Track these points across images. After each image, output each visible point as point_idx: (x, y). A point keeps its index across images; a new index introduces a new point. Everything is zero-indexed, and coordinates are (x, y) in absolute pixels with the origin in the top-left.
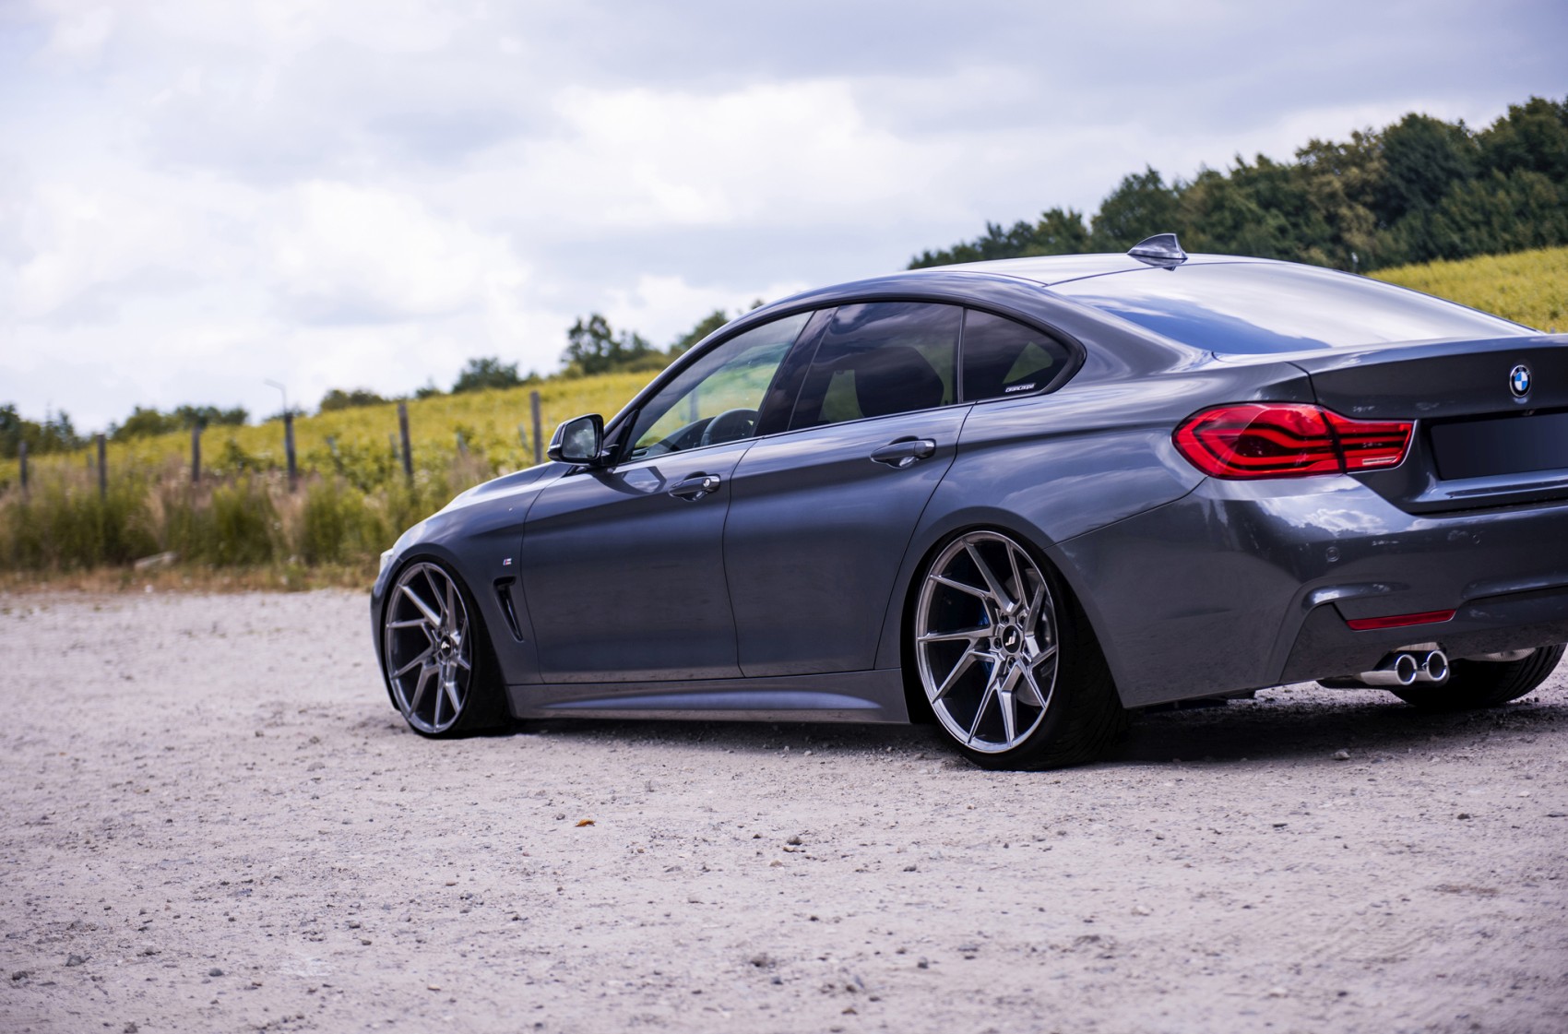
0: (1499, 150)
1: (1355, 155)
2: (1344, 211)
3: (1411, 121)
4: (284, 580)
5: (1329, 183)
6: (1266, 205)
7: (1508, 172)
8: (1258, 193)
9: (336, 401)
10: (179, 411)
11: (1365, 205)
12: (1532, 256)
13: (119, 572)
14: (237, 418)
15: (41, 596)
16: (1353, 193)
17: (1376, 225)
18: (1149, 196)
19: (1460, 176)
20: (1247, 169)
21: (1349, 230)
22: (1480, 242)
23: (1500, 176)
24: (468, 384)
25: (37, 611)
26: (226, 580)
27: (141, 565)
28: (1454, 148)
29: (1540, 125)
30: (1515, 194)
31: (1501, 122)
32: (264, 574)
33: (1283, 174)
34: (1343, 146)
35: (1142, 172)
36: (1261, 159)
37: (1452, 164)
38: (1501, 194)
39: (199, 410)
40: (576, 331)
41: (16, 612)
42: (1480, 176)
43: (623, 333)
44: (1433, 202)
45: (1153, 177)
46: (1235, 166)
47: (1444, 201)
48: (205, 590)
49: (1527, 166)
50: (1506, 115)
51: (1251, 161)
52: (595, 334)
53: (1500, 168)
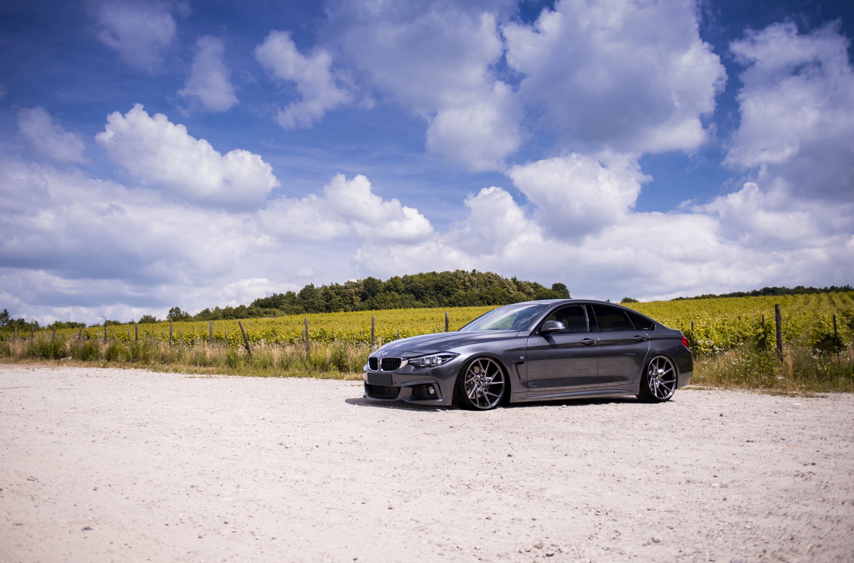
0: (388, 287)
1: (357, 285)
2: (354, 297)
3: (370, 278)
4: (102, 365)
5: (351, 291)
6: (337, 294)
7: (389, 291)
8: (335, 291)
9: (108, 323)
10: (67, 323)
11: (359, 296)
12: (393, 310)
13: (57, 361)
14: (83, 325)
15: (36, 366)
16: (356, 294)
17: (361, 301)
18: (311, 290)
19: (379, 292)
20: (333, 286)
21: (355, 301)
22: (383, 306)
23: (388, 292)
24: (142, 322)
25: (36, 369)
26: (86, 364)
27: (62, 359)
28: (378, 285)
29: (397, 282)
30: (391, 297)
31: (389, 280)
32: (96, 363)
33: (341, 288)
34: (354, 283)
35: (310, 285)
36: (336, 283)
37: (378, 289)
38: (388, 296)
39: (73, 323)
40: (171, 311)
41: (31, 369)
42: (384, 292)
43: (183, 312)
44: (373, 297)
45: (312, 286)
46: (330, 285)
47: (376, 297)
48: (81, 366)
49: (394, 291)
50: (390, 279)
51: (334, 284)
52: (176, 312)
53: (388, 290)
